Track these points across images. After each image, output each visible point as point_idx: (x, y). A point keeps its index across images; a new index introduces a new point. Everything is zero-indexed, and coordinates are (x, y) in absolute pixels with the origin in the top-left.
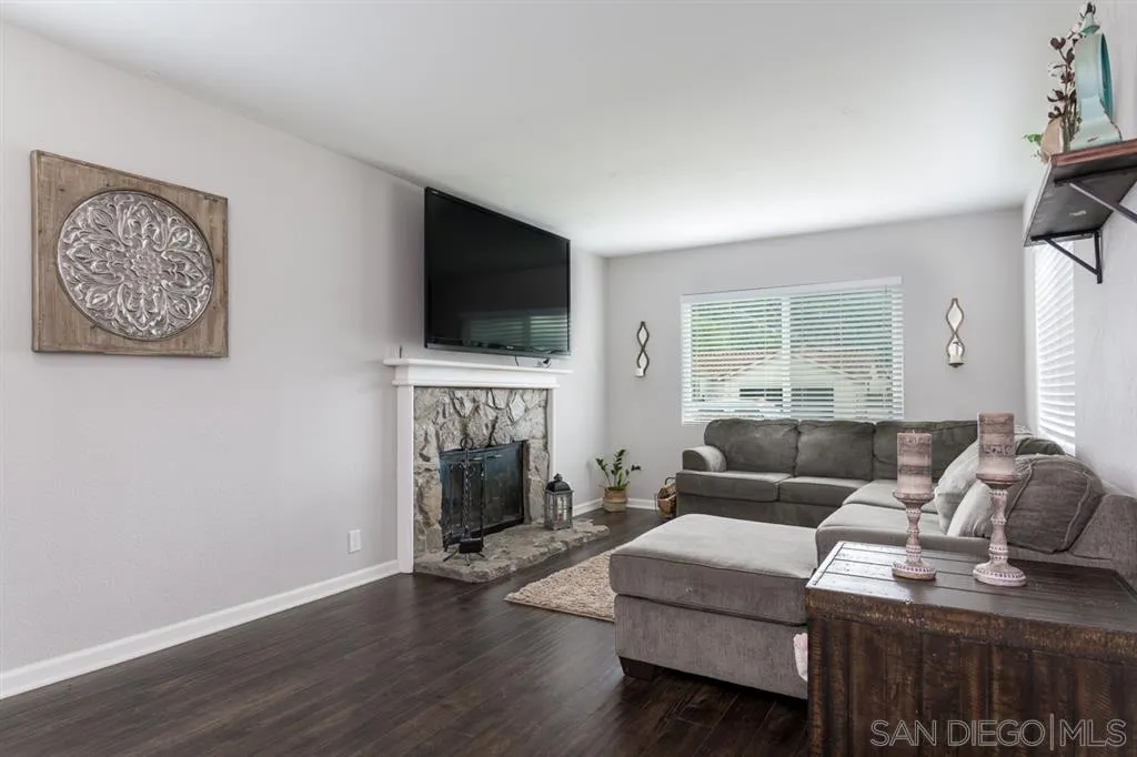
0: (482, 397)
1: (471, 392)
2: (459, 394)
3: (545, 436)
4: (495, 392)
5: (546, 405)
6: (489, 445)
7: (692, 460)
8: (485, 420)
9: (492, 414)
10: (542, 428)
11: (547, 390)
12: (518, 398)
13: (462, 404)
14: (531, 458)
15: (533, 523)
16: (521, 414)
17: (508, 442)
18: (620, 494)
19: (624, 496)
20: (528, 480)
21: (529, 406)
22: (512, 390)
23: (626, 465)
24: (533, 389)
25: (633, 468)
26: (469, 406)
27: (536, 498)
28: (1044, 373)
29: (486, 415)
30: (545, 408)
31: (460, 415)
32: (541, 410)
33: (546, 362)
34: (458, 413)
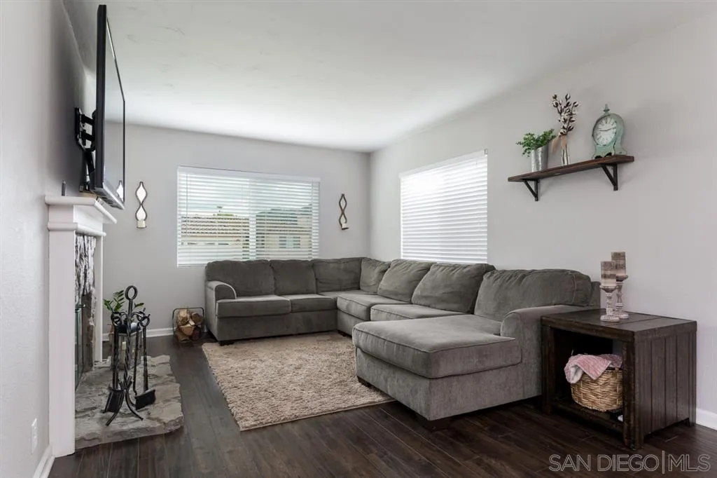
0: (82, 243)
1: (80, 238)
3: (94, 283)
4: (85, 239)
7: (224, 291)
13: (77, 252)
28: (404, 238)
29: (83, 264)
30: (94, 255)
31: (76, 264)
32: (92, 257)
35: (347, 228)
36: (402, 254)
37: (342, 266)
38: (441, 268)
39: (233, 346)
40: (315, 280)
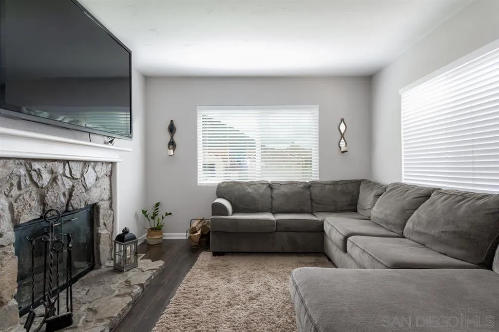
0: (59, 168)
1: (49, 164)
2: (36, 166)
3: (111, 198)
4: (72, 164)
5: (111, 175)
6: (67, 211)
7: (218, 209)
8: (63, 190)
9: (68, 183)
10: (108, 192)
11: (112, 163)
12: (90, 169)
13: (39, 174)
14: (101, 216)
15: (103, 267)
16: (93, 183)
17: (83, 206)
18: (159, 233)
19: (162, 234)
20: (99, 235)
21: (100, 177)
22: (86, 163)
23: (162, 212)
24: (103, 163)
25: (167, 214)
26: (46, 177)
27: (104, 248)
29: (64, 185)
30: (110, 177)
31: (37, 186)
32: (107, 179)
33: (111, 142)
34: (36, 184)
35: (347, 151)
36: (403, 177)
37: (339, 188)
38: (445, 196)
39: (221, 258)
40: (310, 200)
